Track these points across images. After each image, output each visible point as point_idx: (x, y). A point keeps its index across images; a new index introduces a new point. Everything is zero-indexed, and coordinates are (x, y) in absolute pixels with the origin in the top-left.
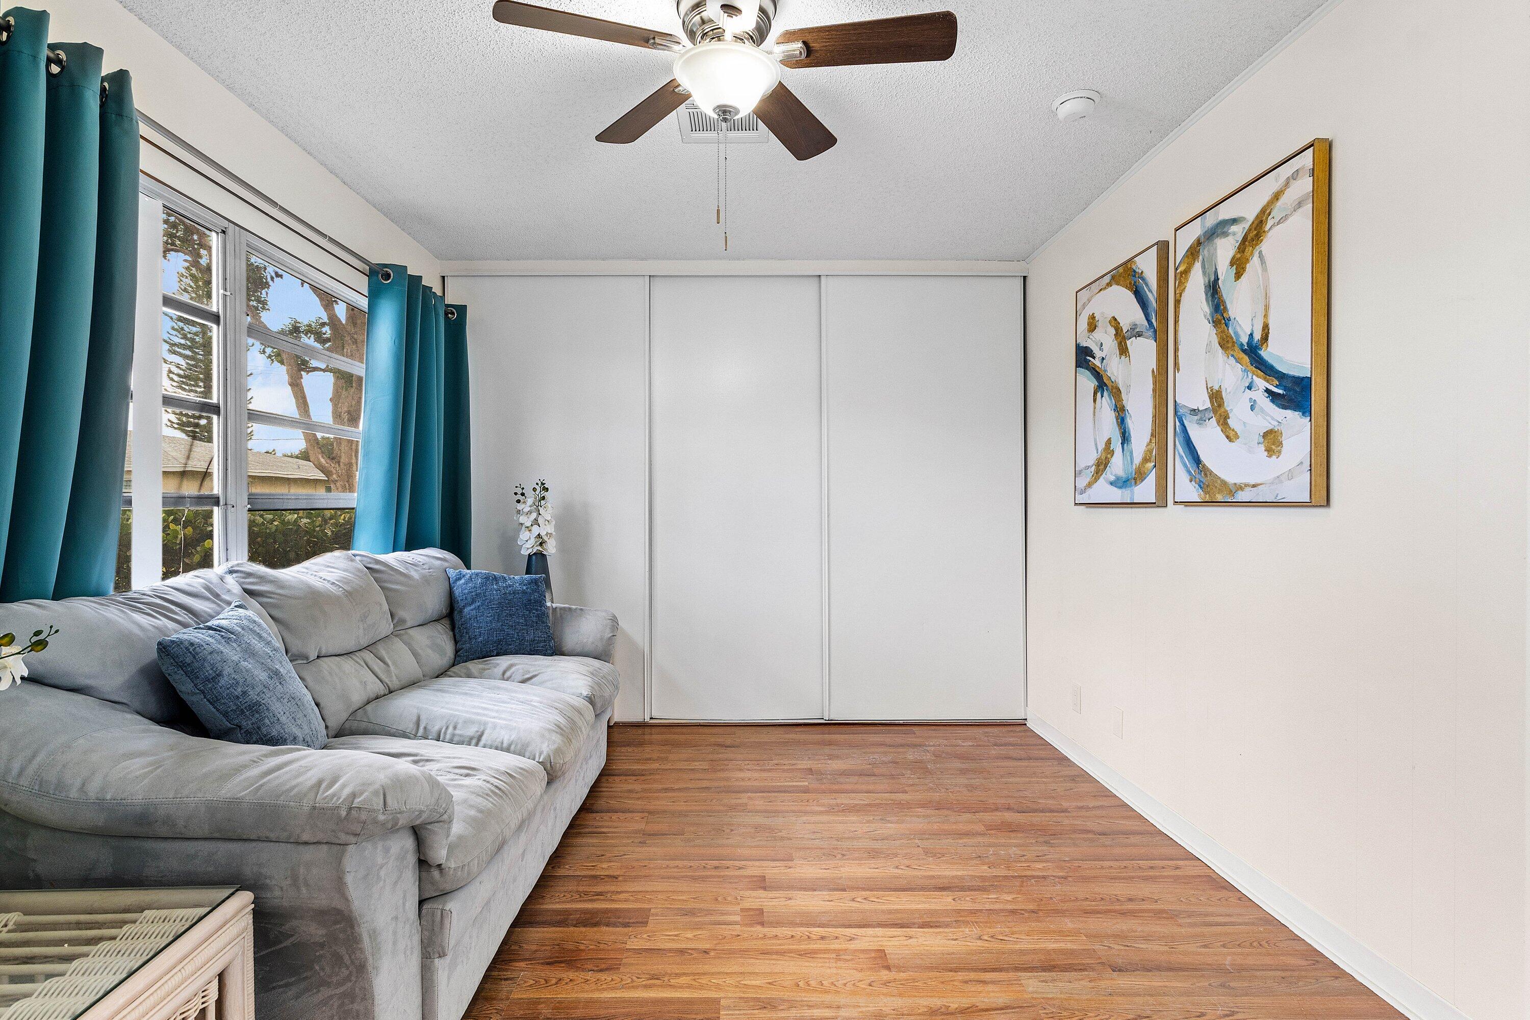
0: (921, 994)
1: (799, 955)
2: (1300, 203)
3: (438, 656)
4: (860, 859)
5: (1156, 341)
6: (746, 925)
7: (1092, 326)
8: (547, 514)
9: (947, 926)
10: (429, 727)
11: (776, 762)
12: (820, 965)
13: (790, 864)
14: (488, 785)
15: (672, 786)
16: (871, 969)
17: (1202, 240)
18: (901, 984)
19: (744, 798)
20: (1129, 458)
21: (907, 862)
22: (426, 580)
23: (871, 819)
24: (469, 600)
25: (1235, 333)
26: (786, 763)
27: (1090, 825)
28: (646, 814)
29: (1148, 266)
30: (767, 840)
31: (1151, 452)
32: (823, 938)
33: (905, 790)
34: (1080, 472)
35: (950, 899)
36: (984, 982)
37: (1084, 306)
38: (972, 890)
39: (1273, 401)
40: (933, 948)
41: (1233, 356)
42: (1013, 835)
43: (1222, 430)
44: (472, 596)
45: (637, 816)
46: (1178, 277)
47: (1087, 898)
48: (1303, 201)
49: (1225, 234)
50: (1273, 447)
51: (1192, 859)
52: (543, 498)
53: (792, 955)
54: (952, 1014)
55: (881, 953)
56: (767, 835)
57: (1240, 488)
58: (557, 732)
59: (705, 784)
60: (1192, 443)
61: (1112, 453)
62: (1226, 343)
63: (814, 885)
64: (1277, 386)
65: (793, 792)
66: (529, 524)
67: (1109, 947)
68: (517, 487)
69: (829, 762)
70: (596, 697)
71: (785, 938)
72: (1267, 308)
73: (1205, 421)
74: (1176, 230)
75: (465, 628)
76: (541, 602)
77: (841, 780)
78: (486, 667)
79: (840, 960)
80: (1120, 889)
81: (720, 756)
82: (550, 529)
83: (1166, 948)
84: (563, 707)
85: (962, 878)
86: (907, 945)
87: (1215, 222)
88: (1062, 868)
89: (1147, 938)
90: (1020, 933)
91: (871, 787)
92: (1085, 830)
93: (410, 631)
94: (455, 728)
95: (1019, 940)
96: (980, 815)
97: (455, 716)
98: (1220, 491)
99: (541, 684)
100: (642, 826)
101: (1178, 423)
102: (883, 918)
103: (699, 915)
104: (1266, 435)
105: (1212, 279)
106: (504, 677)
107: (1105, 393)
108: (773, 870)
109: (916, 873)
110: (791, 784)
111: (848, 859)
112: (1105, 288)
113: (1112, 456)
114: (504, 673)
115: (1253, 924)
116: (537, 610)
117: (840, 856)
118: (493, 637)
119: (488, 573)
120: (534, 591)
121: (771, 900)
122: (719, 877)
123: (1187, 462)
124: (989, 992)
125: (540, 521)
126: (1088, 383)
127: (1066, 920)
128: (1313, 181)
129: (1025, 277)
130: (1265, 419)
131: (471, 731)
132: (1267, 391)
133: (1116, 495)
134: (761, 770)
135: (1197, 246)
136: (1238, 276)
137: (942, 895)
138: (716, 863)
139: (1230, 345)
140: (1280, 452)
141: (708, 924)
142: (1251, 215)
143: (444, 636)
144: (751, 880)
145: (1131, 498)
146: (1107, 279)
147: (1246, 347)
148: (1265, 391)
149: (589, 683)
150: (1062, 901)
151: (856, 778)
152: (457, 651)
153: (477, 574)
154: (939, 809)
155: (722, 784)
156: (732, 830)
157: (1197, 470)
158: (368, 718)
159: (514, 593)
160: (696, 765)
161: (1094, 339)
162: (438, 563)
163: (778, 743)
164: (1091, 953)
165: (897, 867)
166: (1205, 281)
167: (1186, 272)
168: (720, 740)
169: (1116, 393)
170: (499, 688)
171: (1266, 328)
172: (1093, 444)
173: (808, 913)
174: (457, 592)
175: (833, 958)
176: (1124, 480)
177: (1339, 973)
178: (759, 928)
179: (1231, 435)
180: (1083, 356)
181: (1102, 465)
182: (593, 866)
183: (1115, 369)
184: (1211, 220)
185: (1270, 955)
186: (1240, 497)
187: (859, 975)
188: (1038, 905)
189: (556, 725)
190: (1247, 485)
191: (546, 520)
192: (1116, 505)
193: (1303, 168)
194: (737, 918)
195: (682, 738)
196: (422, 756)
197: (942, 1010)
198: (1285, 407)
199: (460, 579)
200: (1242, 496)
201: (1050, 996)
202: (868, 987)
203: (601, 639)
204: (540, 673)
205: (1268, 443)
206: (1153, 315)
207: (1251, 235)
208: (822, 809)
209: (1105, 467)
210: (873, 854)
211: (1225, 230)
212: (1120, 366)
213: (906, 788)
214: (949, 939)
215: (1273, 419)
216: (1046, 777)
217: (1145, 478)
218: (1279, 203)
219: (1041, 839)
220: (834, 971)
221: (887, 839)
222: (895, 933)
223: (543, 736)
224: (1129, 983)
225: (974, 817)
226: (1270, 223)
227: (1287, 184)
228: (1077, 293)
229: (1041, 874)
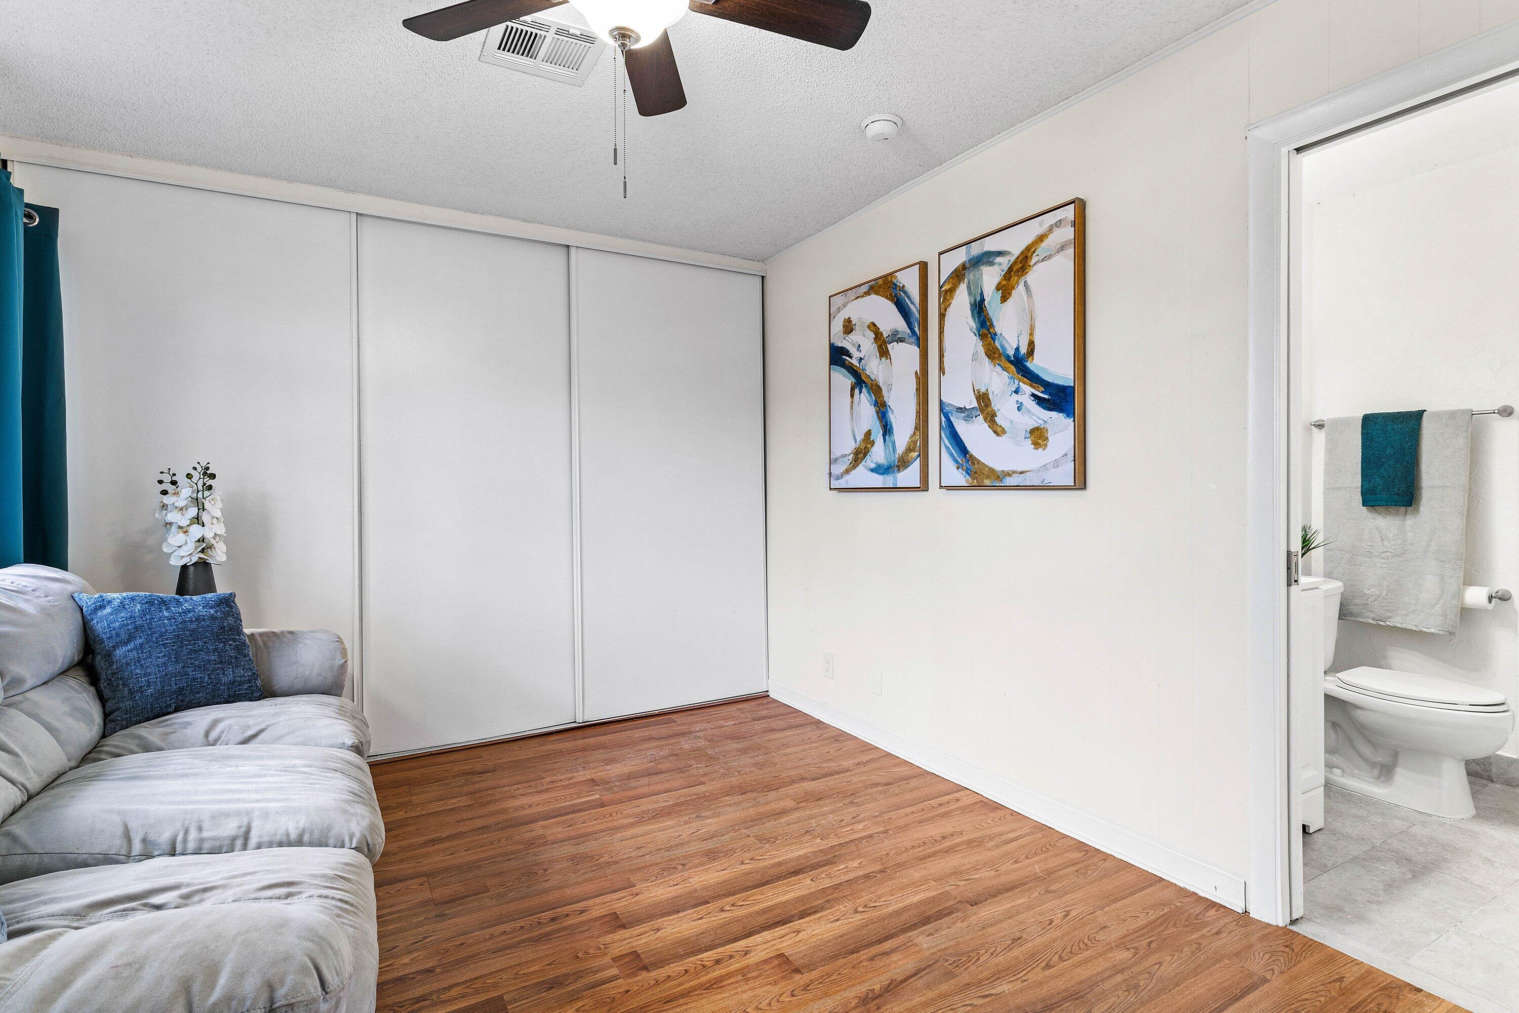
0: (844, 987)
1: (705, 989)
2: (1062, 247)
3: (84, 726)
4: (702, 864)
5: (919, 347)
6: (629, 976)
7: (849, 327)
8: (214, 508)
9: (822, 909)
10: (152, 837)
11: (549, 779)
12: (733, 992)
13: (634, 890)
14: (329, 901)
15: (438, 835)
16: (783, 978)
17: (967, 265)
18: (820, 983)
19: (538, 829)
20: (891, 448)
21: (749, 855)
22: (47, 612)
23: (687, 818)
24: (124, 636)
25: (1001, 346)
26: (561, 777)
27: (875, 778)
28: (425, 879)
29: (910, 282)
30: (593, 871)
31: (915, 443)
32: (718, 962)
33: (701, 781)
34: (836, 460)
35: (808, 881)
36: (886, 954)
37: (839, 310)
38: (821, 866)
39: (1038, 404)
40: (825, 936)
41: (999, 365)
42: (821, 802)
43: (989, 426)
44: (129, 630)
45: (414, 884)
46: (942, 295)
47: (914, 846)
48: (1066, 245)
49: (991, 264)
50: (1040, 441)
51: (962, 790)
52: (210, 488)
53: (698, 992)
54: (880, 996)
55: (782, 959)
56: (589, 864)
57: (1009, 474)
58: (357, 802)
59: (479, 823)
60: (959, 437)
61: (873, 443)
62: (993, 354)
63: (674, 907)
64: (1042, 392)
65: (589, 809)
66: (184, 522)
67: (956, 885)
68: (162, 473)
69: (608, 768)
70: (364, 745)
71: (679, 976)
72: (1032, 328)
73: (972, 418)
74: (940, 254)
75: (121, 679)
76: (237, 629)
77: (633, 783)
78: (168, 730)
79: (748, 979)
80: (932, 831)
81: (478, 786)
82: (220, 529)
83: (993, 873)
84: (342, 766)
85: (805, 857)
86: (800, 941)
87: (981, 252)
88: (877, 823)
89: (975, 868)
90: (884, 895)
91: (667, 786)
92: (874, 784)
93: (31, 695)
94: (200, 829)
95: (887, 902)
96: (783, 791)
97: (192, 812)
98: (988, 477)
99: (278, 739)
100: (427, 895)
101: (943, 419)
102: (761, 920)
103: (567, 982)
104: (1032, 431)
105: (978, 299)
106: (209, 740)
107: (864, 390)
108: (620, 903)
109: (762, 864)
110: (580, 800)
111: (690, 868)
112: (862, 296)
113: (872, 446)
114: (207, 734)
115: (1033, 833)
116: (234, 640)
117: (680, 867)
118: (171, 685)
119: (150, 596)
120: (226, 615)
121: (639, 937)
122: (564, 929)
123: (954, 452)
124: (895, 962)
125: (205, 517)
126: (843, 380)
127: (911, 871)
128: (1075, 231)
129: (763, 277)
130: (1032, 418)
131: (230, 828)
132: (1033, 395)
133: (878, 480)
134: (538, 792)
135: (963, 270)
136: (1004, 299)
137: (799, 880)
138: (550, 914)
139: (997, 356)
140: (1046, 445)
141: (586, 990)
142: (1016, 250)
143: (85, 695)
144: (603, 921)
145: (893, 483)
146: (865, 288)
147: (1012, 359)
148: (1031, 395)
149: (349, 728)
150: (897, 854)
151: (646, 779)
152: (106, 716)
153: (132, 599)
154: (745, 793)
155: (500, 818)
156: (545, 870)
157: (964, 459)
158: (24, 846)
159: (197, 620)
160: (453, 803)
161: (850, 341)
162: (56, 586)
163: (539, 757)
164: (946, 895)
165: (742, 863)
166: (971, 300)
167: (952, 291)
168: (467, 767)
169: (876, 390)
170: (229, 757)
171: (1031, 344)
172: (851, 434)
173: (686, 939)
174: (100, 625)
175: (741, 980)
176: (885, 467)
177: (1106, 857)
178: (644, 975)
179: (998, 430)
180: (838, 356)
181: (860, 455)
182: (388, 966)
183: (874, 368)
184: (976, 249)
185: (1058, 855)
186: (1008, 482)
187: (776, 989)
188: (882, 864)
189: (350, 792)
190: (1014, 472)
191: (213, 517)
192: (872, 490)
193: (1066, 218)
194: (614, 971)
195: (417, 774)
196: (188, 885)
197: (870, 995)
198: (1050, 410)
199: (102, 607)
200: (1009, 481)
201: (943, 946)
202: (792, 998)
203: (331, 668)
204: (268, 726)
205: (1035, 437)
206: (916, 324)
207: (1017, 267)
208: (632, 820)
209: (865, 455)
210: (712, 855)
211: (991, 259)
212: (880, 367)
213: (701, 779)
214: (832, 922)
215: (1039, 418)
216: (815, 742)
217: (909, 466)
218: (1044, 244)
219: (847, 801)
220: (751, 994)
221: (716, 836)
222: (782, 932)
223: (345, 812)
224: (989, 912)
225: (779, 794)
226: (1034, 259)
227: (1051, 230)
228: (830, 297)
229: (866, 834)
